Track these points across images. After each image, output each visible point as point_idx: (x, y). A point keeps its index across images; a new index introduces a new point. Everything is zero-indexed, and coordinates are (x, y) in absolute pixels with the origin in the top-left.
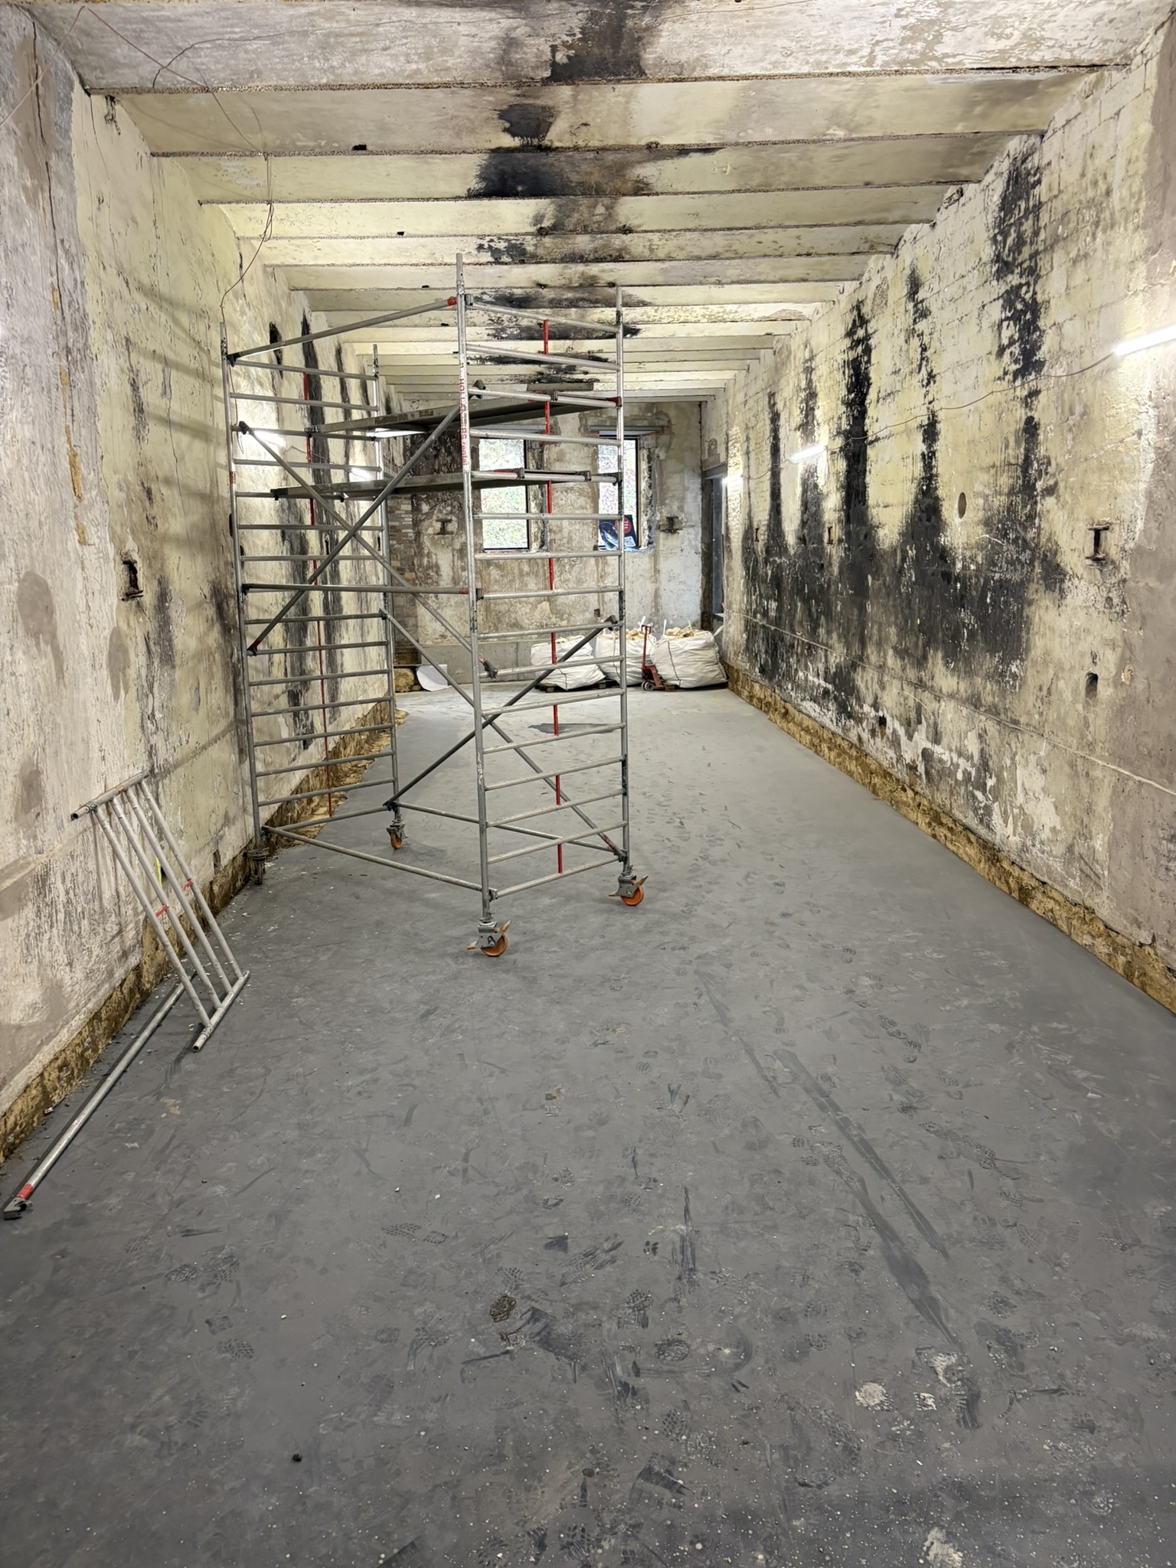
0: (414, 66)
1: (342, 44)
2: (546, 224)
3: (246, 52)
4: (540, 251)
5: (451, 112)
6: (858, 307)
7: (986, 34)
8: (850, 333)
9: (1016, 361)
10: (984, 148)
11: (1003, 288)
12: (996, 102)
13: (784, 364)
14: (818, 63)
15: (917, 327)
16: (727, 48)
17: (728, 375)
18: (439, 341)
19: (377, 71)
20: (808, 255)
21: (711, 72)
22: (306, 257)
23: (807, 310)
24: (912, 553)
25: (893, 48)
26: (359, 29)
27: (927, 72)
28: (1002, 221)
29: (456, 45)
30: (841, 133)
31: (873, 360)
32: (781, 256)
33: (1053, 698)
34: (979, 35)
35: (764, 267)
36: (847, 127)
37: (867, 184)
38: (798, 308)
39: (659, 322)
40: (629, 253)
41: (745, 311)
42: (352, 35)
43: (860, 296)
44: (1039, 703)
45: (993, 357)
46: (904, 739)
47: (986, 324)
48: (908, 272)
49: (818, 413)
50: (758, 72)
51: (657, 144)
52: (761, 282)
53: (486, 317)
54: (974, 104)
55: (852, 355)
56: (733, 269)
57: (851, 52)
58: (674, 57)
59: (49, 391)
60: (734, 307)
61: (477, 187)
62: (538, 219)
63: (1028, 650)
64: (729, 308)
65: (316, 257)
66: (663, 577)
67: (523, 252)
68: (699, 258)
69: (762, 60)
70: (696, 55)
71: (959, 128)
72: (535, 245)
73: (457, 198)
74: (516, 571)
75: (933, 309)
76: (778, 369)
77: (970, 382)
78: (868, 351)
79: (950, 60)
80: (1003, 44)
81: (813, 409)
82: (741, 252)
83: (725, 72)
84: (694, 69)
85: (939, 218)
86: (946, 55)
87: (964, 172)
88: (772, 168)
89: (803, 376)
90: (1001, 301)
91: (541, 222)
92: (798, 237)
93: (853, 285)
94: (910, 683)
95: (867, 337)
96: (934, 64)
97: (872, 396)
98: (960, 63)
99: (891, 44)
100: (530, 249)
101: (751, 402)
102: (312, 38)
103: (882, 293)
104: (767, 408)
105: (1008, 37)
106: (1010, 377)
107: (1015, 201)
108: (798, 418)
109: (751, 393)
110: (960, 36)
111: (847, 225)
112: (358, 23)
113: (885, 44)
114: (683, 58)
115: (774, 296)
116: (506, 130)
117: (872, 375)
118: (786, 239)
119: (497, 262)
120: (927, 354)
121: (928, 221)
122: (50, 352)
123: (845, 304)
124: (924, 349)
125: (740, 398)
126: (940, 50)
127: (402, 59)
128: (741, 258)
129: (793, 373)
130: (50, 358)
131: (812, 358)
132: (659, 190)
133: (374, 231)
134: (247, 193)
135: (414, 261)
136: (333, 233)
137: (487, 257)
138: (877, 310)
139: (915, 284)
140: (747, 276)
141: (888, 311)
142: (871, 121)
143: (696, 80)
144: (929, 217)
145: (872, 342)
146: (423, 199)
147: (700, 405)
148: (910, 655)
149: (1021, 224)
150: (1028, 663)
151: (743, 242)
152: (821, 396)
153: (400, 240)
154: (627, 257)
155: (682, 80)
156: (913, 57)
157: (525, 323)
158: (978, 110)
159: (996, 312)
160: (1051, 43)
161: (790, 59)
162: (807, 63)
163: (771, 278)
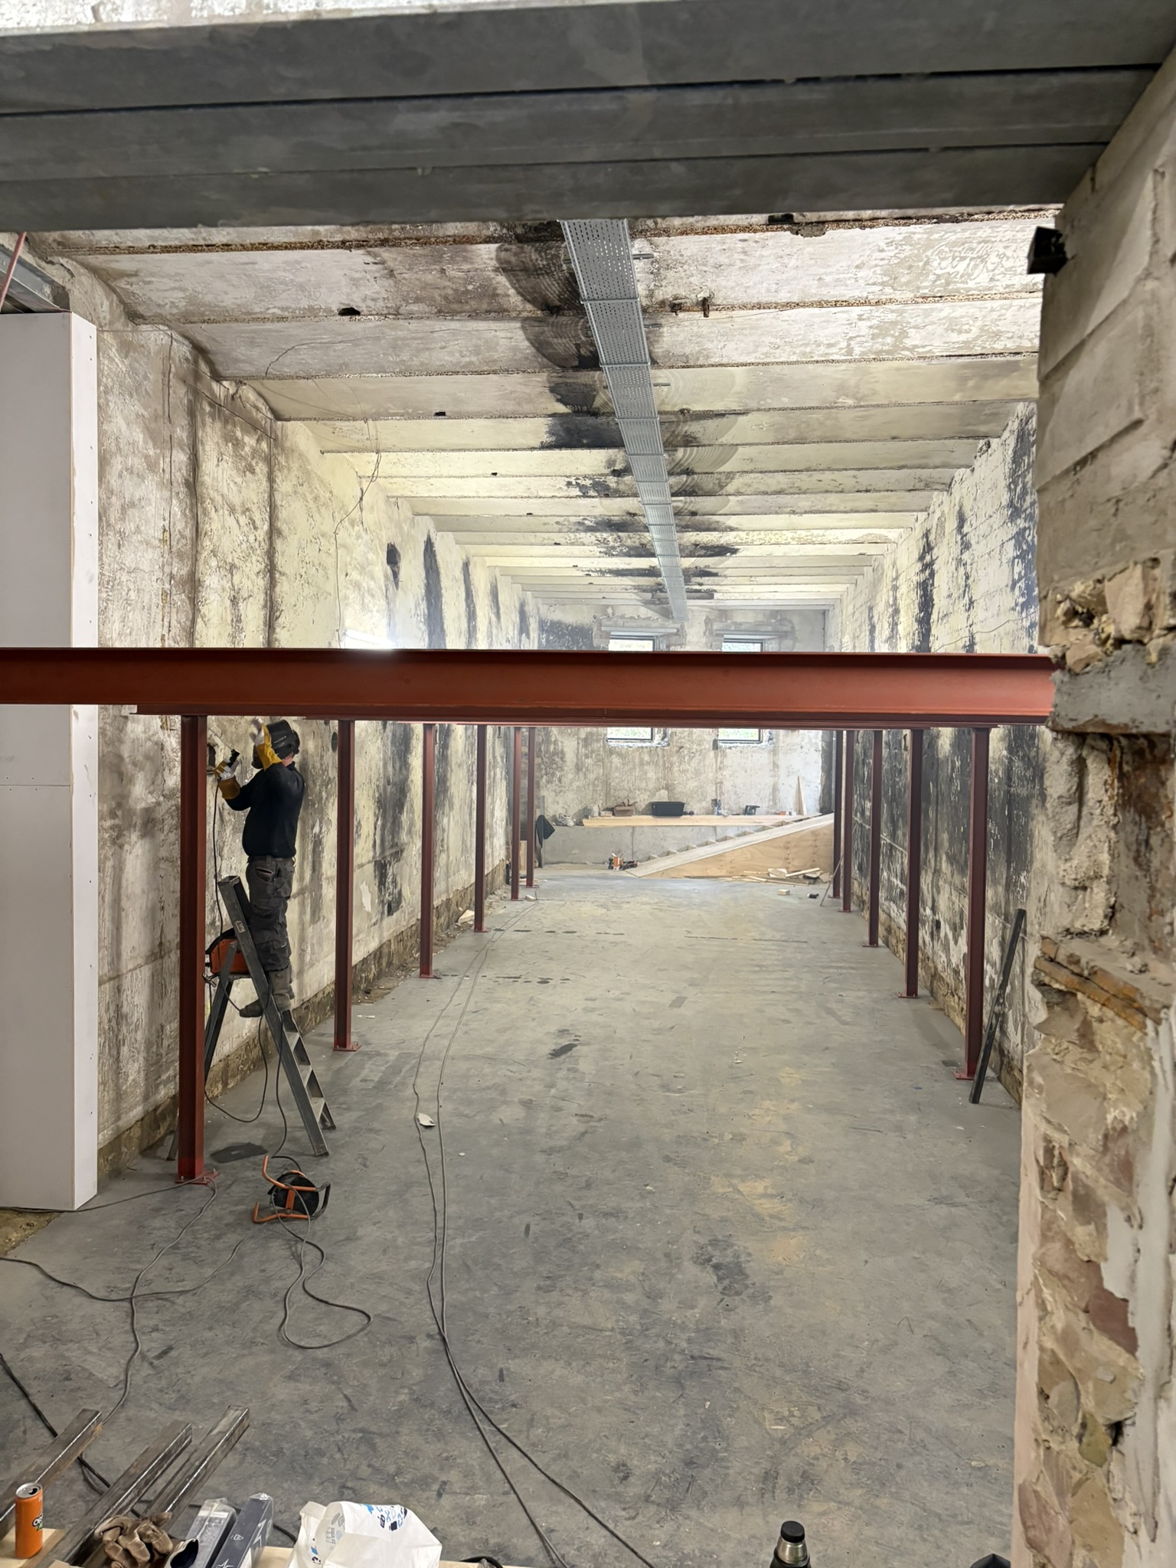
0: (467, 359)
1: (408, 345)
2: (618, 467)
3: (335, 351)
4: (622, 487)
5: (510, 388)
6: (926, 535)
7: (947, 330)
8: (921, 558)
9: (1023, 595)
10: (995, 411)
11: (1015, 530)
12: (986, 377)
13: (879, 581)
14: (804, 354)
15: (963, 557)
16: (722, 344)
17: (841, 588)
18: (557, 556)
19: (438, 363)
20: (867, 491)
21: (712, 361)
22: (422, 490)
23: (892, 534)
24: (958, 764)
25: (867, 342)
26: (420, 335)
27: (902, 359)
28: (1015, 472)
29: (497, 344)
30: (850, 402)
31: (936, 584)
32: (842, 492)
33: (1048, 909)
34: (940, 330)
35: (833, 499)
36: (854, 397)
37: (894, 438)
38: (883, 532)
39: (752, 543)
40: (702, 489)
41: (831, 535)
42: (414, 338)
43: (927, 525)
44: (1038, 915)
45: (1009, 589)
46: (952, 943)
47: (1004, 561)
48: (957, 508)
49: (900, 628)
50: (753, 361)
51: (689, 411)
52: (833, 512)
53: (593, 539)
54: (965, 379)
55: (922, 577)
56: (804, 502)
57: (830, 345)
58: (678, 351)
59: (150, 609)
60: (821, 532)
61: (549, 440)
62: (611, 463)
63: (1031, 862)
64: (816, 532)
65: (430, 491)
66: (782, 772)
67: (607, 488)
68: (766, 493)
69: (755, 352)
70: (697, 349)
71: (957, 397)
72: (617, 482)
73: (533, 449)
74: (637, 760)
75: (973, 542)
76: (875, 585)
77: (995, 610)
78: (932, 575)
79: (921, 350)
80: (964, 337)
81: (897, 624)
82: (804, 487)
83: (725, 361)
84: (698, 359)
85: (977, 464)
86: (916, 346)
87: (983, 429)
88: (803, 425)
89: (891, 593)
90: (1013, 541)
91: (614, 465)
92: (854, 477)
93: (922, 516)
94: (956, 889)
95: (932, 563)
96: (907, 353)
97: (934, 617)
98: (930, 351)
99: (864, 339)
100: (613, 485)
101: (857, 614)
102: (383, 341)
103: (941, 524)
104: (867, 622)
105: (968, 332)
106: (1018, 608)
107: (1021, 457)
108: (887, 632)
109: (857, 606)
110: (923, 332)
111: (892, 468)
112: (417, 332)
113: (858, 339)
114: (687, 351)
115: (853, 523)
116: (558, 400)
117: (935, 597)
118: (845, 478)
119: (585, 495)
120: (970, 581)
121: (967, 467)
122: (154, 578)
123: (919, 533)
124: (967, 578)
125: (850, 609)
126: (908, 343)
127: (457, 354)
128: (805, 493)
129: (885, 590)
130: (154, 583)
131: (897, 578)
132: (706, 442)
133: (473, 472)
134: (359, 445)
135: (513, 495)
136: (437, 474)
137: (576, 492)
138: (939, 540)
139: (962, 520)
140: (819, 507)
141: (945, 541)
142: (875, 393)
143: (701, 366)
144: (968, 463)
145: (935, 567)
146: (504, 450)
147: (824, 613)
148: (957, 862)
149: (1025, 477)
150: (1032, 875)
151: (804, 480)
152: (902, 612)
153: (494, 479)
154: (700, 492)
155: (688, 367)
156: (886, 348)
157: (629, 542)
158: (971, 383)
159: (1010, 551)
160: (1010, 335)
161: (778, 351)
162: (794, 353)
163: (842, 508)
